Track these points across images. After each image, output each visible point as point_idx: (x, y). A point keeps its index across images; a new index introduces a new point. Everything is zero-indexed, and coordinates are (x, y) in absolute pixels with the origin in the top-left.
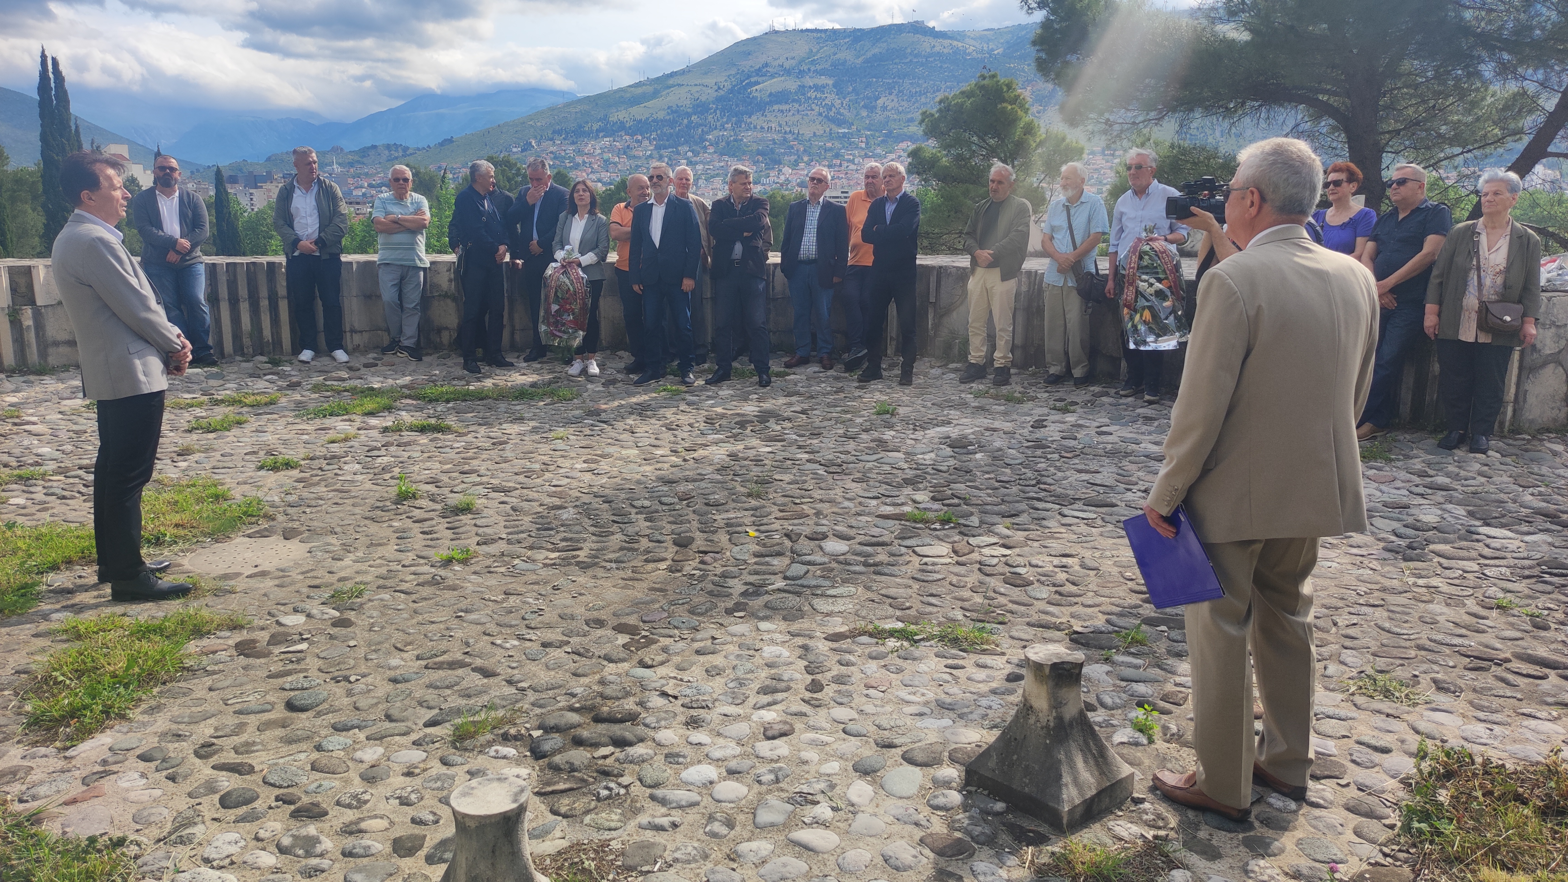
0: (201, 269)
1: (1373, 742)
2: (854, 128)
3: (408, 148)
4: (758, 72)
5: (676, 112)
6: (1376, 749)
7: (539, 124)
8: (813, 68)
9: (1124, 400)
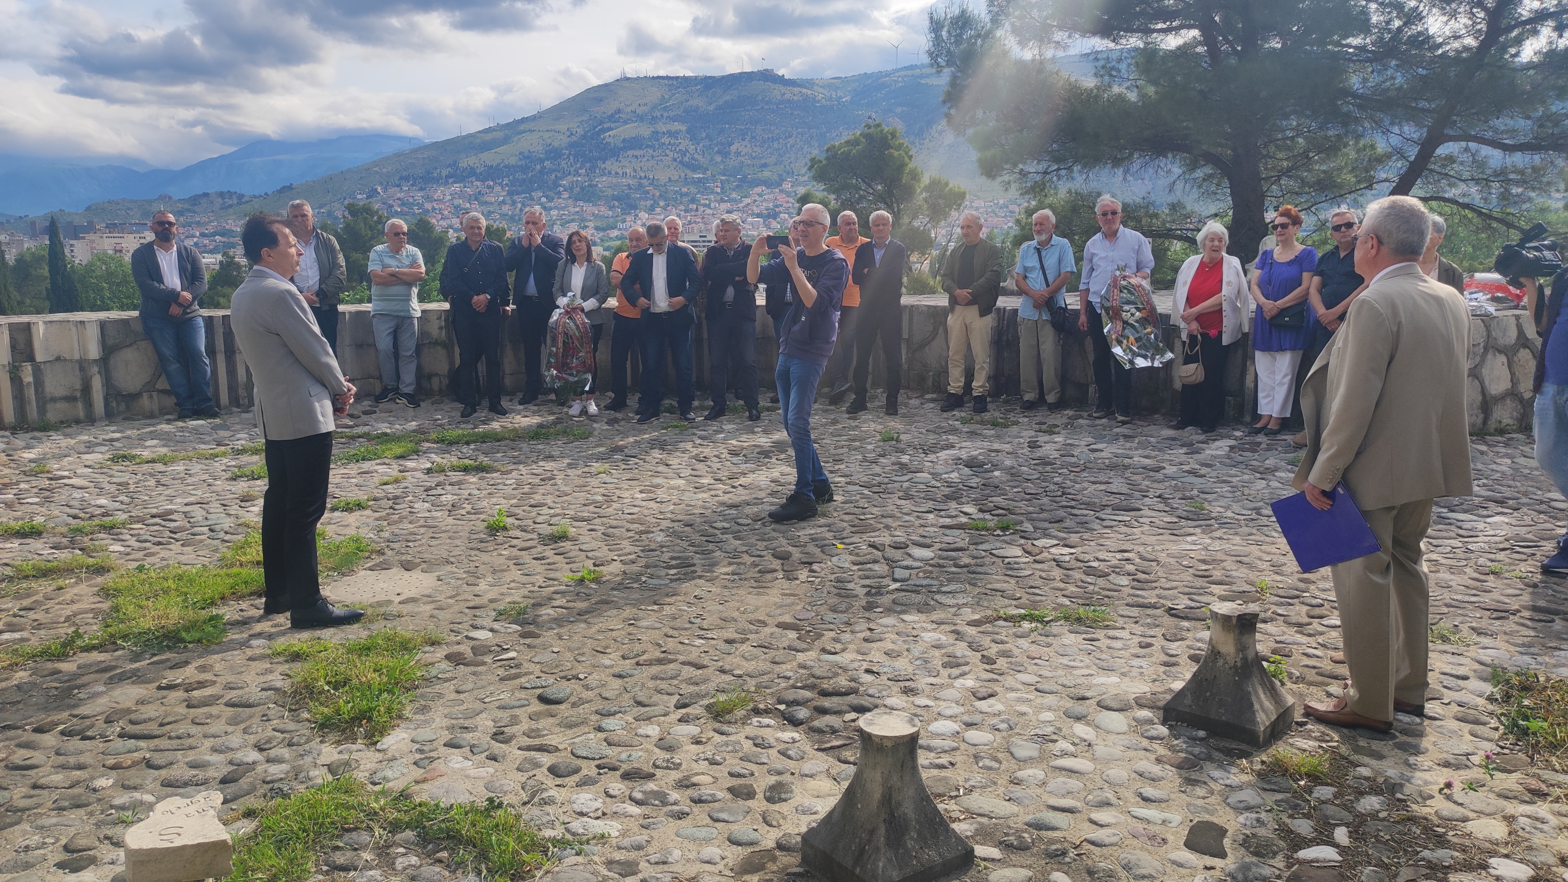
0: (201, 322)
1: (1454, 672)
2: (709, 173)
3: (243, 196)
4: (611, 118)
5: (528, 157)
6: (1458, 677)
7: (385, 170)
8: (665, 114)
9: (1098, 422)
